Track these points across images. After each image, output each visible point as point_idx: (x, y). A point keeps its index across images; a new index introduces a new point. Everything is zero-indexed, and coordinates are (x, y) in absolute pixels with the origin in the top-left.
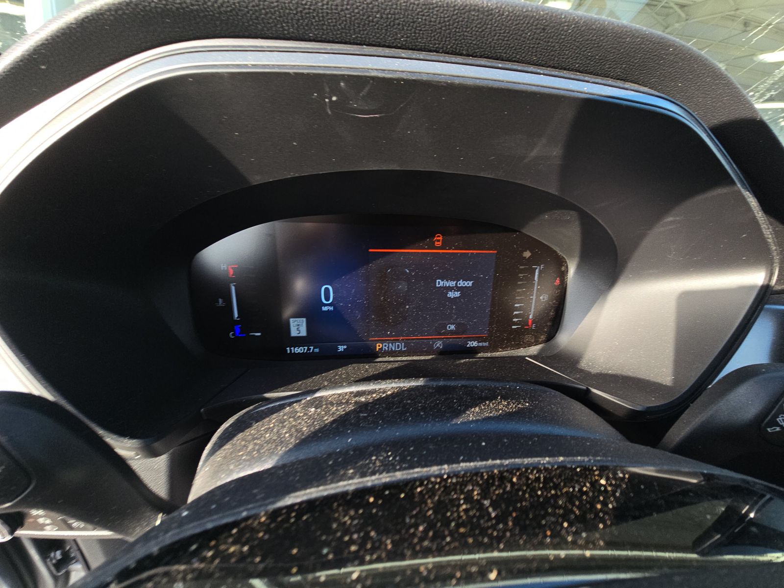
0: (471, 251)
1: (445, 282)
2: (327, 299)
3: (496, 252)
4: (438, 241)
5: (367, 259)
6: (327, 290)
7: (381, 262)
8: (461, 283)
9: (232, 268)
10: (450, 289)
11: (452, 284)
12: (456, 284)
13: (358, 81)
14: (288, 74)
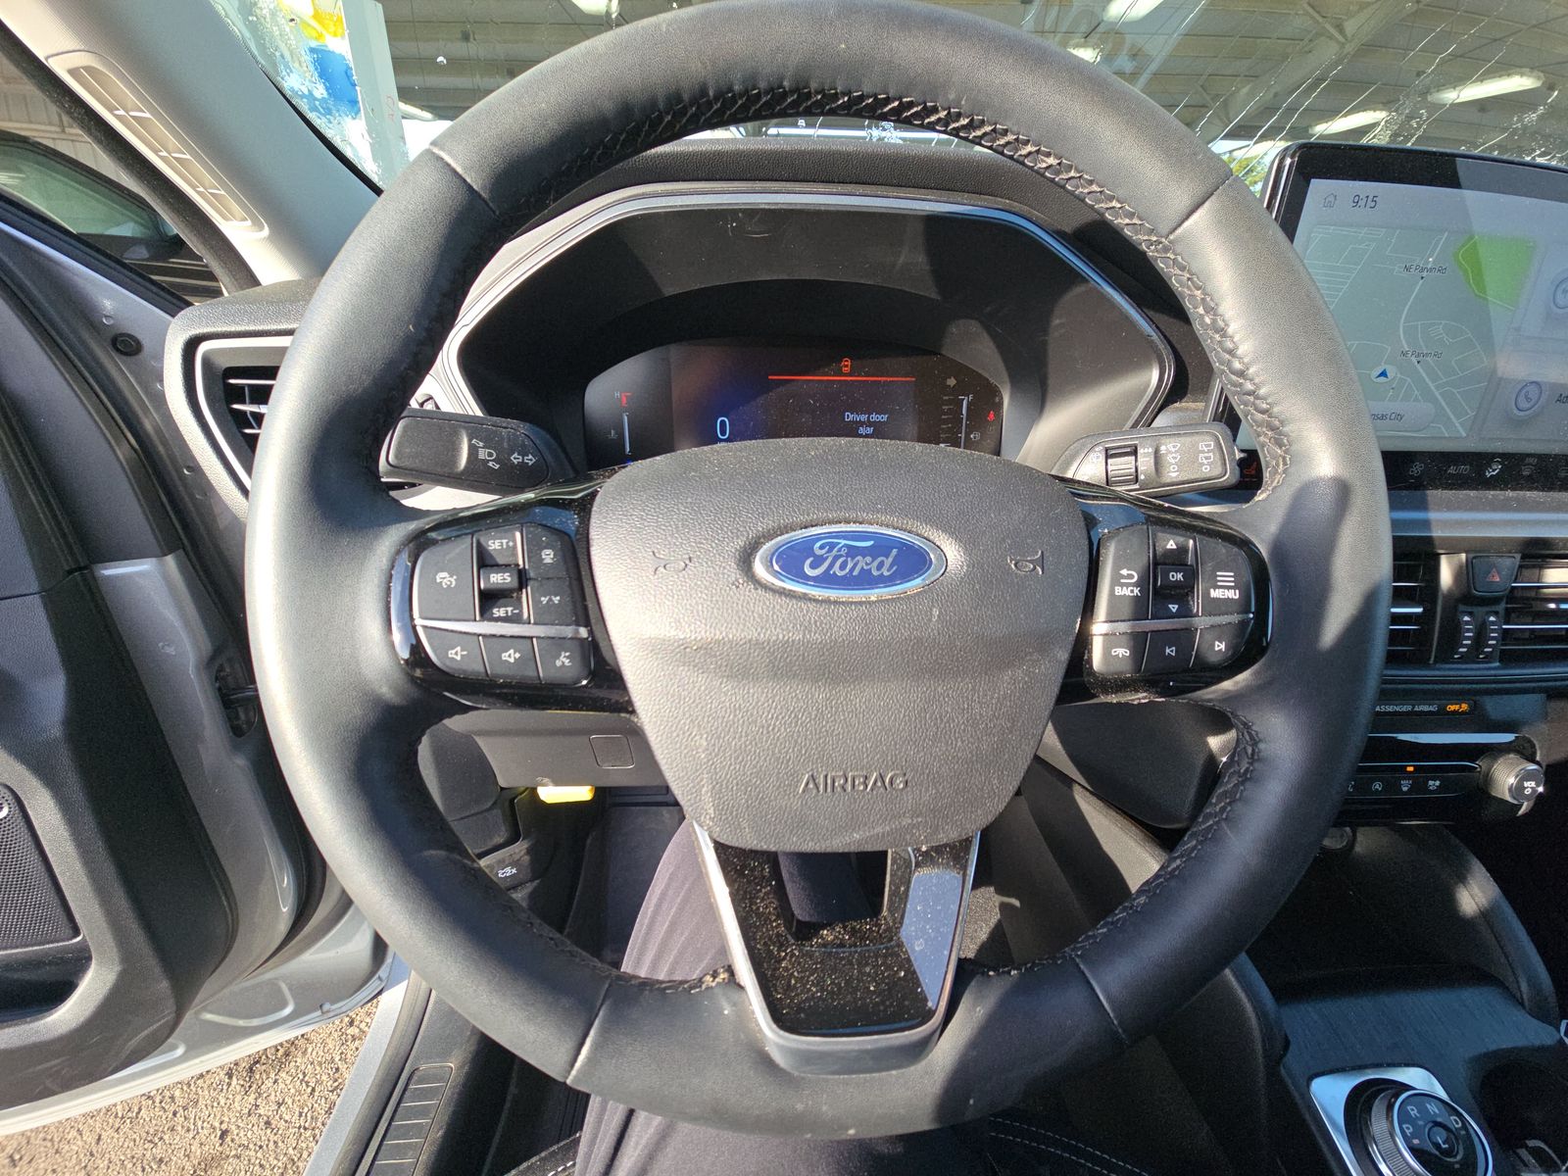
0: (884, 379)
1: (855, 416)
2: (723, 433)
3: (914, 379)
4: (847, 366)
5: (768, 387)
6: (723, 422)
7: (782, 389)
8: (874, 417)
9: (627, 396)
10: (861, 423)
11: (863, 418)
12: (868, 418)
13: (751, 213)
14: (703, 210)
